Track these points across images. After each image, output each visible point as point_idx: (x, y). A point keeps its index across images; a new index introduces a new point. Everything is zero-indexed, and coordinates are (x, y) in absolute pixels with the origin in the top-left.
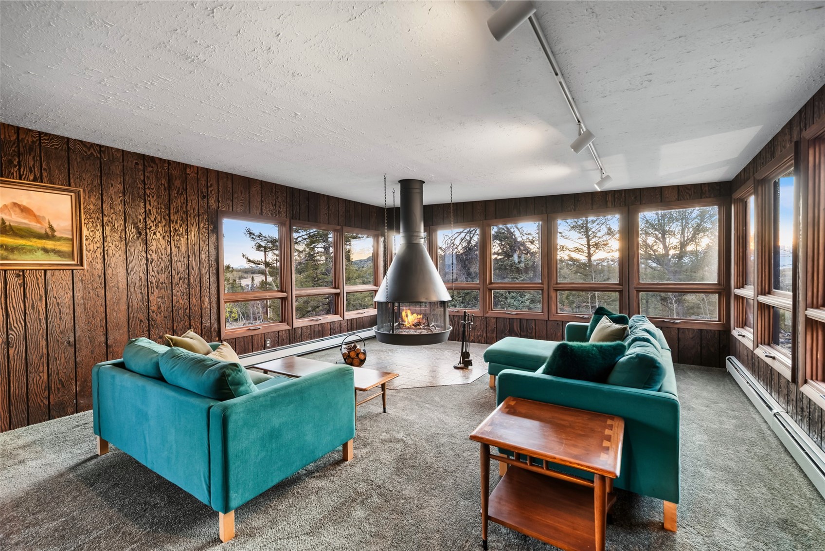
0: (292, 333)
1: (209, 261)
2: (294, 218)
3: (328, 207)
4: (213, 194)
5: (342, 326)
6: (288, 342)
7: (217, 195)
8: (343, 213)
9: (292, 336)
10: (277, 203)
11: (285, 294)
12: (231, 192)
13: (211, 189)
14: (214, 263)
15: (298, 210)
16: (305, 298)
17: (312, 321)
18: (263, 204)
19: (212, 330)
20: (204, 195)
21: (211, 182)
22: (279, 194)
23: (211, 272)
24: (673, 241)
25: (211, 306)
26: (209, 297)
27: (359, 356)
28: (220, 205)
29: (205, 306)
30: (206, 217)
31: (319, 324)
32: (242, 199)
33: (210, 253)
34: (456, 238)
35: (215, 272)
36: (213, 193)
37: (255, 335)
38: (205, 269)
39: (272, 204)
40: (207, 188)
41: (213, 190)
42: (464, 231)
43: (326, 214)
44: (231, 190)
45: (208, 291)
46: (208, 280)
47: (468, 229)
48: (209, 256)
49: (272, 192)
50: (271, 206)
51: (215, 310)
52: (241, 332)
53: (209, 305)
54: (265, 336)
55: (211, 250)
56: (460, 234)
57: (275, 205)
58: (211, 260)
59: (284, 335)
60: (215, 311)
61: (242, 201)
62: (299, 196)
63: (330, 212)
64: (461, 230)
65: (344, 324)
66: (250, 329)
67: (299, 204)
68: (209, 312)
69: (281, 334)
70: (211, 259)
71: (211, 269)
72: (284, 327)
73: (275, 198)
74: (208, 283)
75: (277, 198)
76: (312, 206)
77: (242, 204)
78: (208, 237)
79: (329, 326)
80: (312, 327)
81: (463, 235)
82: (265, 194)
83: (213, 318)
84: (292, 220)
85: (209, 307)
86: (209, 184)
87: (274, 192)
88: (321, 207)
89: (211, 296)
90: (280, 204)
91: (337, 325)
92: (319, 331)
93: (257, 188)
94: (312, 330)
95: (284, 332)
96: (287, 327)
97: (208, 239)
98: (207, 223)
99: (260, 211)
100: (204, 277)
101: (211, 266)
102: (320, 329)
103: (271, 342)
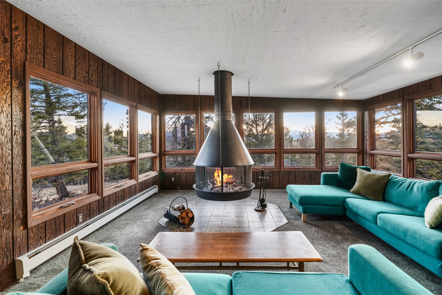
0: (101, 204)
1: (12, 126)
2: (103, 89)
3: (128, 85)
4: (20, 41)
5: (136, 189)
6: (98, 212)
7: (24, 43)
8: (137, 92)
9: (102, 206)
10: (90, 71)
11: (96, 164)
12: (42, 45)
13: (17, 33)
14: (18, 129)
15: (107, 83)
16: (112, 167)
17: (117, 188)
18: (76, 68)
19: (15, 218)
20: (5, 38)
21: (16, 25)
22: (92, 62)
23: (14, 141)
24: (260, 129)
25: (14, 186)
26: (10, 175)
27: (188, 215)
28: (28, 56)
29: (4, 188)
30: (9, 67)
31: (121, 190)
32: (56, 57)
33: (13, 116)
34: (169, 121)
35: (20, 141)
36: (19, 39)
37: (67, 213)
38: (6, 137)
39: (85, 71)
40: (11, 30)
41: (18, 35)
42: (174, 117)
43: (127, 91)
44: (42, 42)
45: (10, 166)
46: (10, 152)
47: (177, 116)
48: (12, 121)
49: (86, 59)
50: (84, 72)
51: (18, 192)
52: (52, 212)
53: (11, 185)
54: (77, 211)
55: (14, 113)
56: (171, 119)
57: (88, 72)
58: (15, 126)
59: (95, 206)
60: (20, 192)
61: (55, 60)
62: (108, 69)
63: (129, 90)
64: (172, 116)
65: (138, 187)
66: (62, 207)
67: (108, 77)
68: (11, 194)
69: (92, 206)
70: (14, 123)
71: (14, 137)
72: (95, 198)
73: (88, 65)
74: (10, 157)
75: (90, 66)
76: (117, 81)
77: (55, 63)
78: (11, 95)
79: (128, 190)
80: (117, 194)
81: (174, 119)
82: (79, 59)
83: (16, 201)
84: (102, 91)
85: (11, 188)
86: (13, 26)
87: (87, 59)
88: (124, 84)
89: (15, 174)
90: (93, 72)
91: (133, 188)
92: (122, 196)
93: (71, 50)
94: (117, 196)
95: (94, 203)
96: (98, 198)
97: (11, 97)
98: (9, 76)
99: (73, 76)
100: (4, 148)
101: (15, 134)
102: (122, 194)
103: (83, 216)
